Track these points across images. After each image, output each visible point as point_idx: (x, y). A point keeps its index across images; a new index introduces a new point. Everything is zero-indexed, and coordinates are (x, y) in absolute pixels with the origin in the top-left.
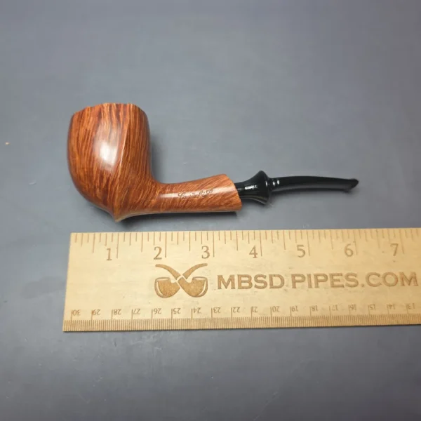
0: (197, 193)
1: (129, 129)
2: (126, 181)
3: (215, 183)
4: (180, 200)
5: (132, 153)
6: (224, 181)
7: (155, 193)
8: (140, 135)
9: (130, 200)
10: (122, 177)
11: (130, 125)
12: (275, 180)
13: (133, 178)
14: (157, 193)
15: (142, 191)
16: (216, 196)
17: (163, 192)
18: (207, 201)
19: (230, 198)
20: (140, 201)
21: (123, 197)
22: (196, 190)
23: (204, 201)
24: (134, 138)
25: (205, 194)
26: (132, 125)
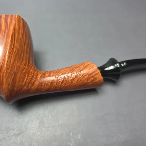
0: (69, 75)
1: (14, 29)
2: (12, 67)
3: (82, 67)
4: (57, 81)
5: (17, 46)
6: (89, 65)
7: (37, 77)
8: (23, 35)
9: (17, 83)
10: (9, 64)
11: (15, 26)
12: (123, 62)
13: (18, 65)
14: (39, 77)
15: (26, 76)
16: (84, 75)
17: (44, 76)
18: (78, 80)
19: (94, 76)
20: (25, 83)
21: (10, 81)
22: (69, 73)
23: (76, 80)
24: (18, 35)
25: (76, 74)
26: (17, 26)
